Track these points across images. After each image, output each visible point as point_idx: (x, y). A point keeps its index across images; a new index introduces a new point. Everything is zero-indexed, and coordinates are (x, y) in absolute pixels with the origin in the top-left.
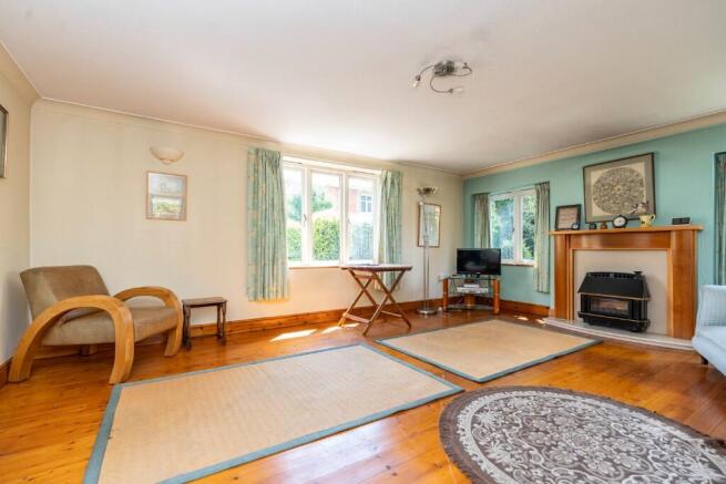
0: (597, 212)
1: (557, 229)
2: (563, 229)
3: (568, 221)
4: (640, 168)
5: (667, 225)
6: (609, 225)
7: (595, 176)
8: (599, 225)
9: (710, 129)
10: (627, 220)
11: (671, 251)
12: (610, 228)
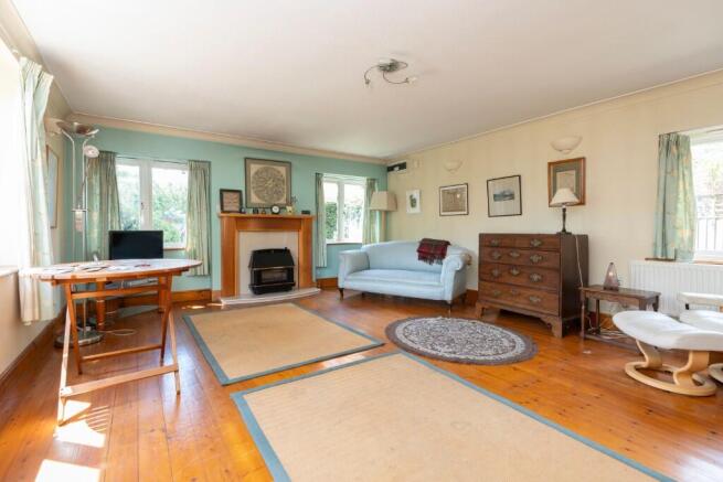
0: (255, 199)
1: (223, 211)
2: (229, 212)
3: (232, 205)
4: (282, 170)
5: (299, 214)
6: (268, 211)
7: (254, 168)
8: (260, 210)
9: (311, 157)
10: (280, 208)
11: (301, 233)
12: (269, 214)
